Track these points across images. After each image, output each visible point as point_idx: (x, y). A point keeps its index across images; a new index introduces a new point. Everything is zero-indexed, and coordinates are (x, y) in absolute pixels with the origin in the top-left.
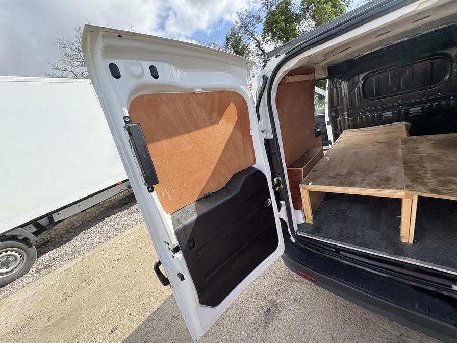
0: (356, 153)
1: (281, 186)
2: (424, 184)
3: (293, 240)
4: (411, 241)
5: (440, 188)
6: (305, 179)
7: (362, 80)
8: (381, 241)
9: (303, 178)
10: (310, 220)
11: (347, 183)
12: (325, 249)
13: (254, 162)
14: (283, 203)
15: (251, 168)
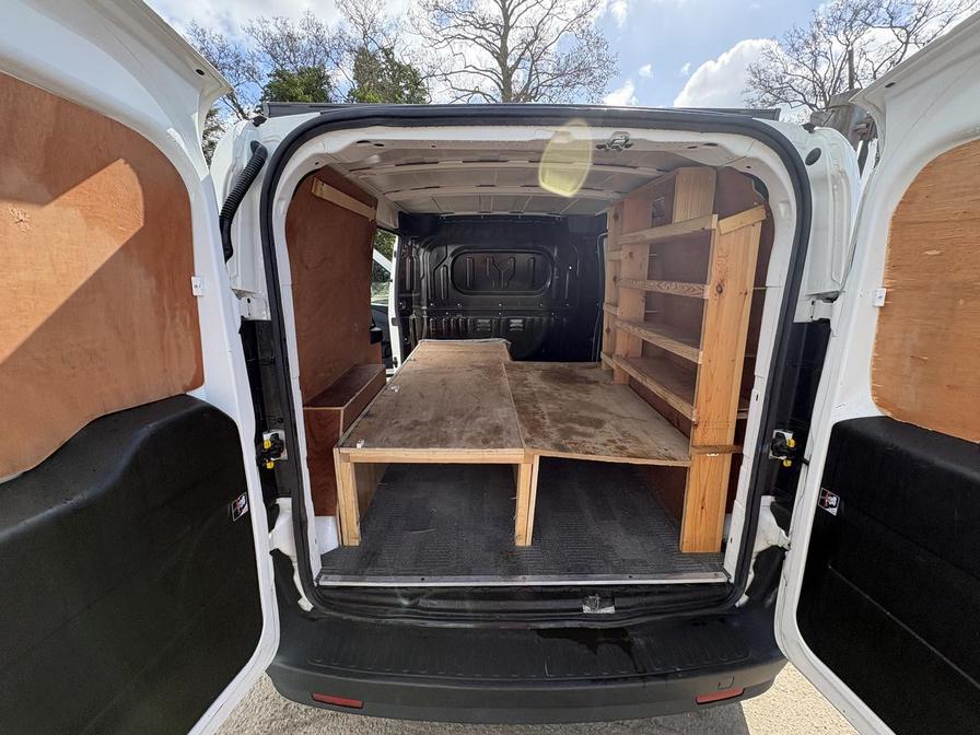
0: (444, 383)
1: (284, 456)
2: (545, 436)
3: (306, 604)
4: (529, 543)
5: (564, 442)
6: (347, 434)
7: (452, 254)
8: (487, 554)
9: (341, 433)
10: (353, 538)
11: (434, 440)
12: (384, 604)
13: (199, 380)
14: (285, 503)
15: (184, 399)
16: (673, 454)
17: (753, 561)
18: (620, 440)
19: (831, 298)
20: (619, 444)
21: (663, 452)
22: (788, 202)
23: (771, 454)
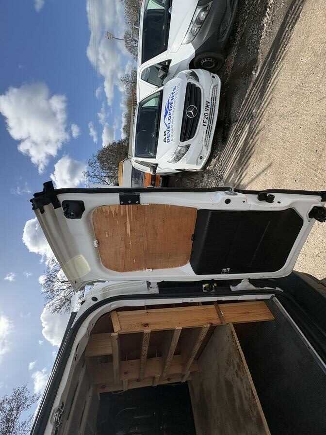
16: (229, 333)
17: (261, 289)
18: (234, 368)
19: (149, 283)
20: (236, 368)
21: (230, 339)
22: (111, 305)
23: (214, 291)
